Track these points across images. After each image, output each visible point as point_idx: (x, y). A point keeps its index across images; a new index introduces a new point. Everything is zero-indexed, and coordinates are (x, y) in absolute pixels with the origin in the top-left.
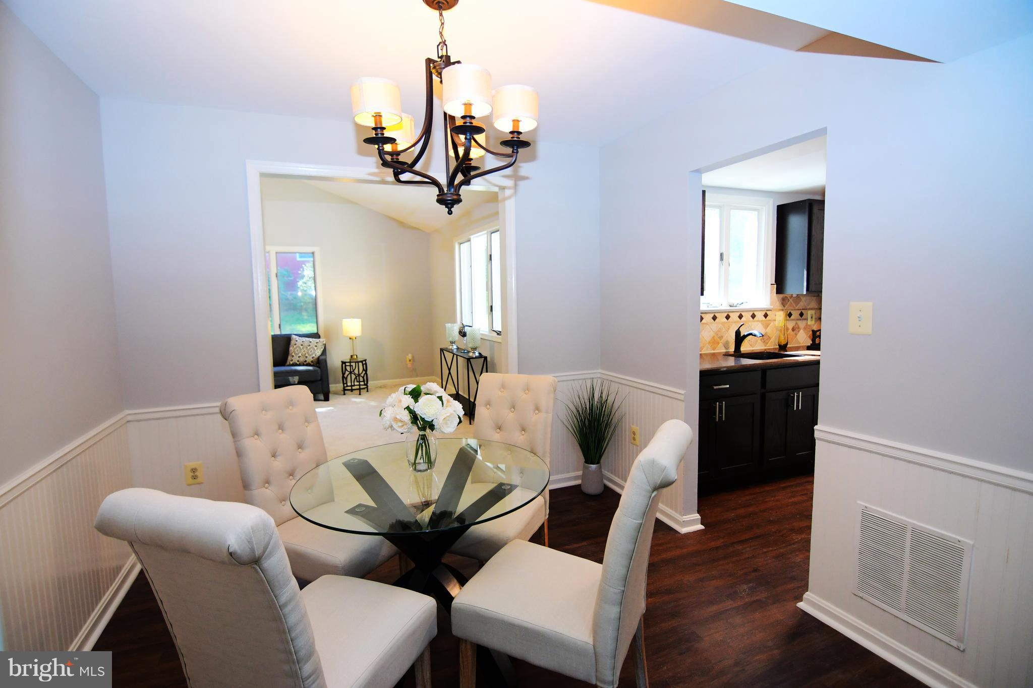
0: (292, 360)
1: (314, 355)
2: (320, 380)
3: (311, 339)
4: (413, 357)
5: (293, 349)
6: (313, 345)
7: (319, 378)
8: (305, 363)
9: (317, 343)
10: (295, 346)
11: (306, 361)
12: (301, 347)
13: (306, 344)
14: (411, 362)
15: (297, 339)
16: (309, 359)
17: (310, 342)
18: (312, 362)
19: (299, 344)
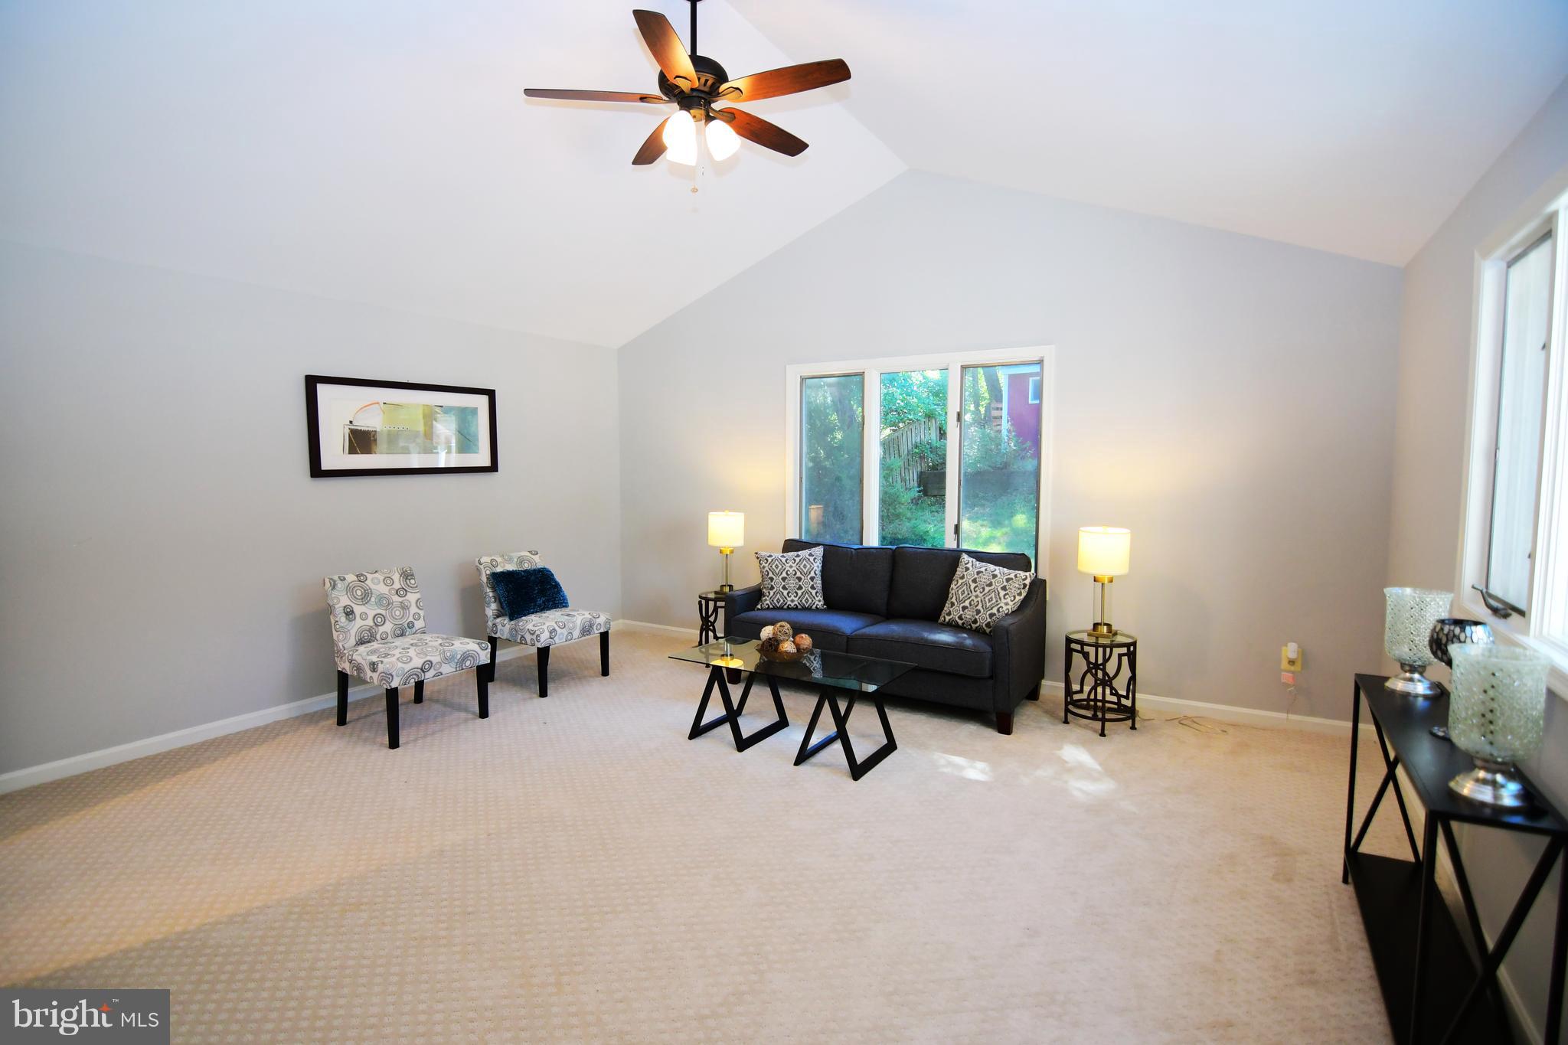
0: (949, 614)
1: (995, 611)
2: (991, 677)
3: (998, 570)
4: (1304, 653)
5: (955, 587)
6: (997, 584)
7: (987, 673)
8: (974, 626)
9: (1008, 580)
10: (960, 581)
11: (975, 622)
12: (973, 585)
13: (984, 579)
14: (1297, 668)
15: (969, 565)
16: (983, 619)
17: (995, 576)
18: (988, 625)
19: (968, 578)
